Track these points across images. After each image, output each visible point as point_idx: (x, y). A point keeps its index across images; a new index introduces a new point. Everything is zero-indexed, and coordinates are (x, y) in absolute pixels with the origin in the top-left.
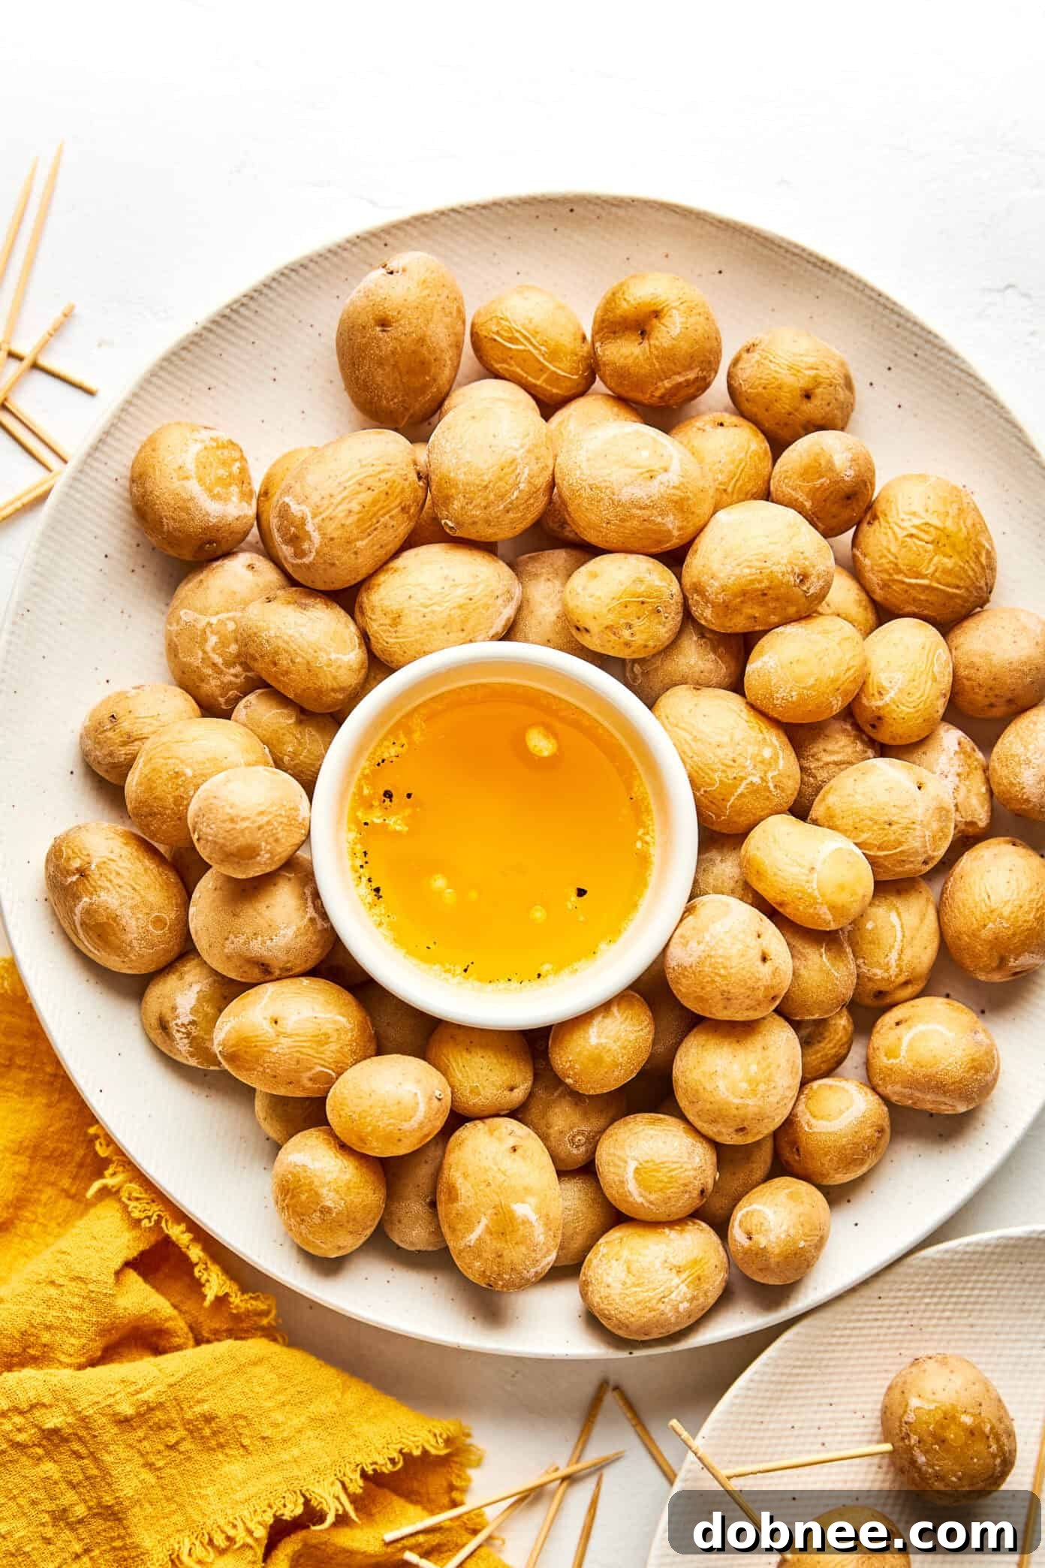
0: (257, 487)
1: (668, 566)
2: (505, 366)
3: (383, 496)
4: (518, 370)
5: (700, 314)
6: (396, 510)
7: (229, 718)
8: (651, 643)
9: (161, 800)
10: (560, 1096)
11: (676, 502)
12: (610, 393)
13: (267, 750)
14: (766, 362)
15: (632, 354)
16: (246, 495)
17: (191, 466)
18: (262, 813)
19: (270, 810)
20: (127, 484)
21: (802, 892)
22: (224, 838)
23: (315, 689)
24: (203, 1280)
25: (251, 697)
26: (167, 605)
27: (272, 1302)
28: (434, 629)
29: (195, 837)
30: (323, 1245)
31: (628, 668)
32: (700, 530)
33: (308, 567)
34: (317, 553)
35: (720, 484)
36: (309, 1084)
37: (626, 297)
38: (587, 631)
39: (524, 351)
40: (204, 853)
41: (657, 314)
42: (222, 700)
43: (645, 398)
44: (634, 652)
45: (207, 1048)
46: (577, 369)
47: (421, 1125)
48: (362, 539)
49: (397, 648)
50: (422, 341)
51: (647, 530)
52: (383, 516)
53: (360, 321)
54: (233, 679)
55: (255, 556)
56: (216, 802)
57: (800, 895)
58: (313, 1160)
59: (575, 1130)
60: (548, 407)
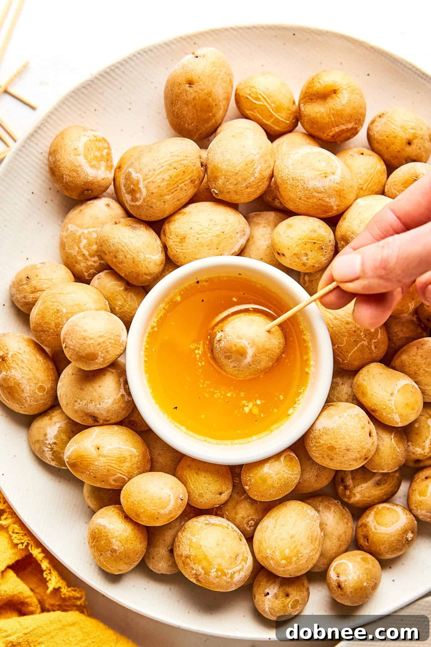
0: (115, 164)
1: (329, 225)
2: (252, 112)
3: (182, 173)
4: (258, 115)
5: (357, 94)
6: (188, 181)
7: (89, 284)
8: (317, 265)
9: (48, 324)
10: (244, 498)
11: (337, 191)
12: (305, 132)
13: (107, 302)
14: (390, 123)
15: (320, 111)
16: (109, 167)
17: (81, 149)
18: (101, 336)
19: (106, 335)
20: (46, 155)
21: (386, 405)
22: (79, 348)
23: (136, 273)
24: (48, 579)
25: (102, 274)
26: (62, 222)
27: (83, 593)
28: (202, 246)
29: (64, 346)
30: (111, 568)
31: (302, 277)
32: (348, 208)
33: (138, 207)
34: (144, 200)
35: (360, 185)
36: (113, 483)
37: (320, 81)
38: (283, 255)
39: (263, 105)
40: (68, 354)
41: (335, 92)
42: (86, 274)
43: (324, 136)
44: (307, 269)
45: (61, 457)
46: (289, 117)
47: (170, 512)
48: (169, 195)
49: (181, 255)
50: (209, 94)
51: (321, 204)
52: (181, 183)
53: (178, 81)
54: (93, 263)
55: (111, 200)
56: (76, 328)
57: (384, 407)
58: (109, 523)
59: (250, 518)
60: (272, 136)
